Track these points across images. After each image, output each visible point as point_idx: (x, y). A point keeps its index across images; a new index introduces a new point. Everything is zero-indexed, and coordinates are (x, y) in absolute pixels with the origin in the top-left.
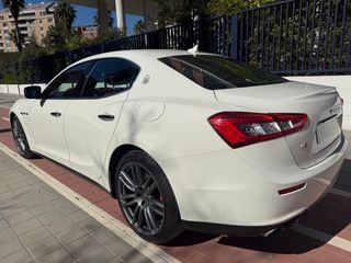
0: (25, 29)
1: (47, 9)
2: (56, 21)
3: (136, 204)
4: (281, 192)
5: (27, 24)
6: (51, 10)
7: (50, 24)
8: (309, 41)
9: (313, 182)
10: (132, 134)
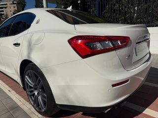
0: (3, 11)
1: (13, 2)
2: (17, 7)
3: (34, 94)
4: (113, 86)
5: (4, 9)
6: (15, 2)
7: (14, 9)
8: (133, 12)
9: (133, 78)
10: (29, 54)
